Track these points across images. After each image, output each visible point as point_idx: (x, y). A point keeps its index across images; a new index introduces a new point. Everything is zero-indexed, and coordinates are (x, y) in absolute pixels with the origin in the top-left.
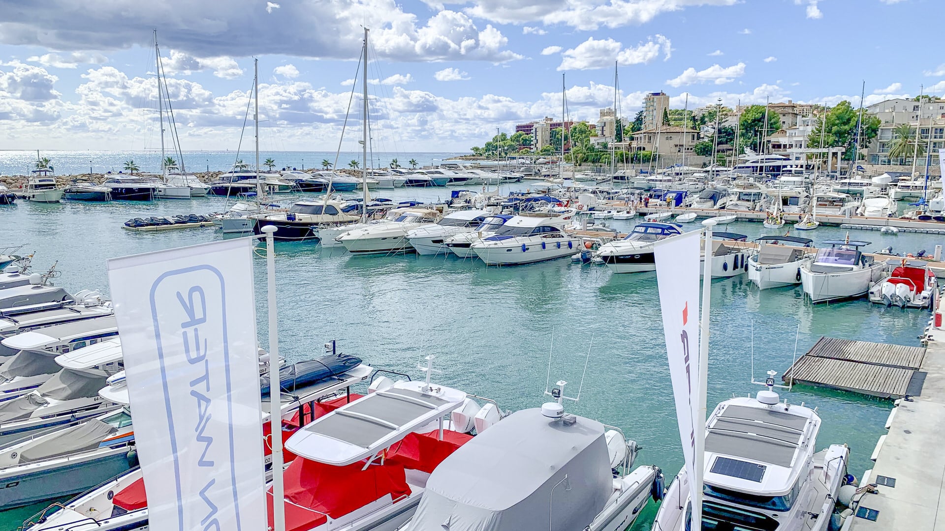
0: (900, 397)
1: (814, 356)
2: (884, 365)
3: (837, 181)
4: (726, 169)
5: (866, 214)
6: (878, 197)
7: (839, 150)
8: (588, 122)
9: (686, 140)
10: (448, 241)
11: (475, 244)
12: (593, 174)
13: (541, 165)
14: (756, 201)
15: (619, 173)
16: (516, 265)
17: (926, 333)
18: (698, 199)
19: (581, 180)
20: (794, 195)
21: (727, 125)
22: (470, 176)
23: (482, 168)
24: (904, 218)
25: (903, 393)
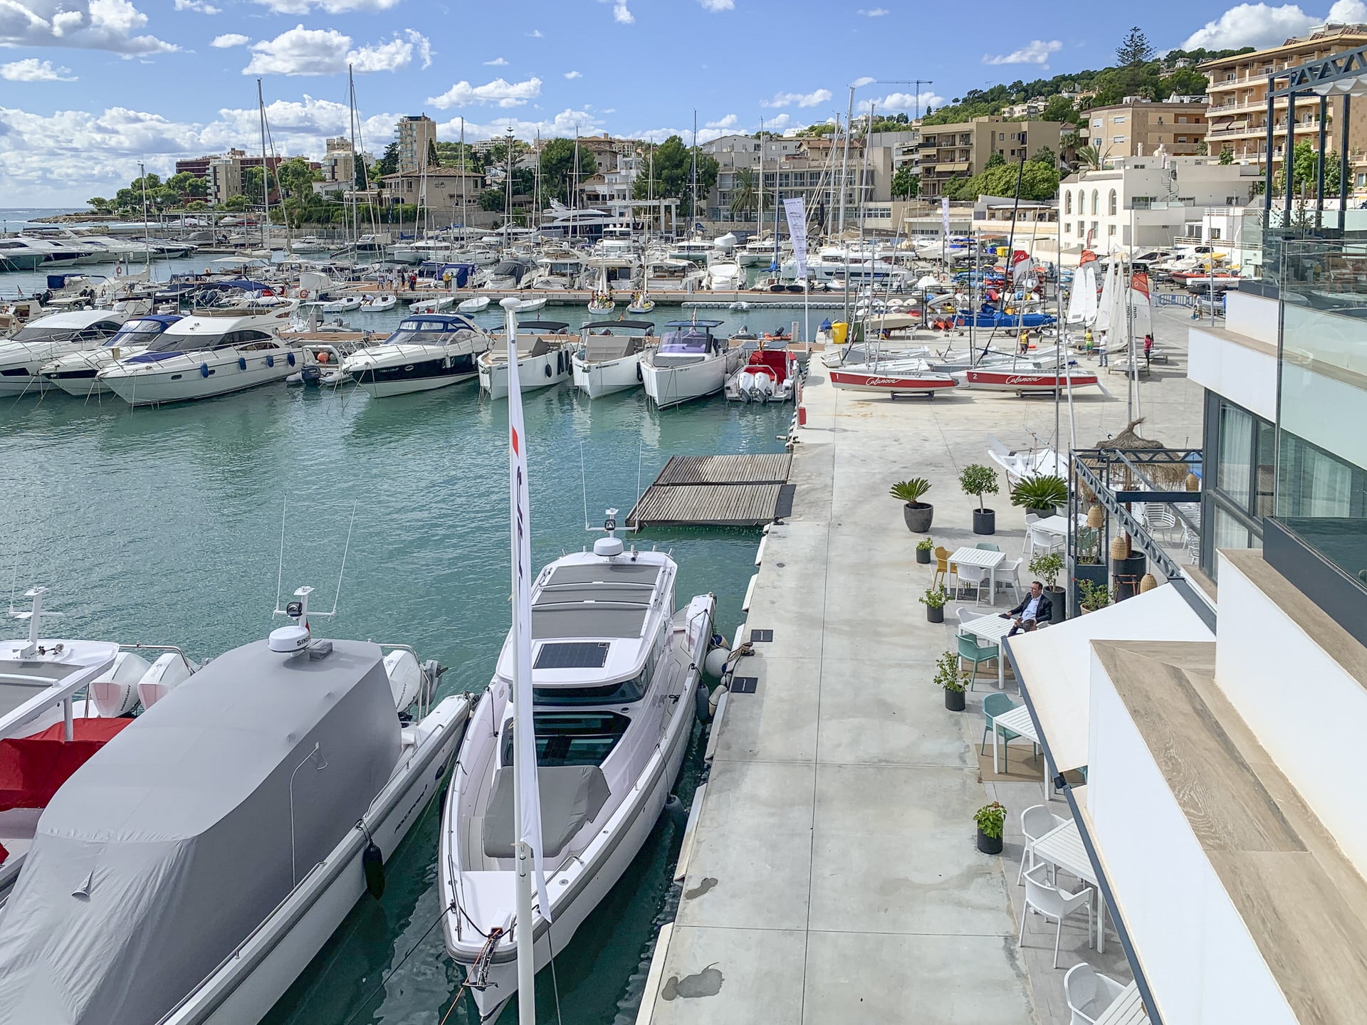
0: (768, 521)
1: (664, 485)
2: (748, 483)
3: (673, 245)
4: (526, 230)
5: (713, 286)
6: (724, 263)
7: (673, 202)
8: (308, 159)
9: (466, 188)
10: (49, 368)
11: (106, 370)
12: (322, 241)
13: (227, 229)
14: (574, 276)
15: (366, 239)
16: (191, 401)
17: (790, 435)
18: (493, 276)
19: (302, 252)
20: (624, 264)
21: (522, 166)
22: (88, 248)
23: (113, 234)
24: (754, 290)
25: (771, 516)
